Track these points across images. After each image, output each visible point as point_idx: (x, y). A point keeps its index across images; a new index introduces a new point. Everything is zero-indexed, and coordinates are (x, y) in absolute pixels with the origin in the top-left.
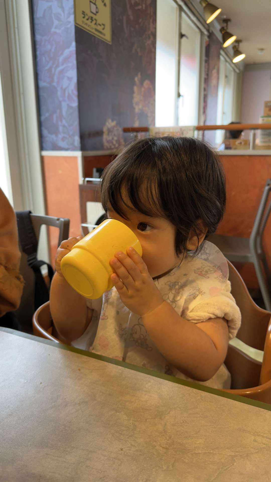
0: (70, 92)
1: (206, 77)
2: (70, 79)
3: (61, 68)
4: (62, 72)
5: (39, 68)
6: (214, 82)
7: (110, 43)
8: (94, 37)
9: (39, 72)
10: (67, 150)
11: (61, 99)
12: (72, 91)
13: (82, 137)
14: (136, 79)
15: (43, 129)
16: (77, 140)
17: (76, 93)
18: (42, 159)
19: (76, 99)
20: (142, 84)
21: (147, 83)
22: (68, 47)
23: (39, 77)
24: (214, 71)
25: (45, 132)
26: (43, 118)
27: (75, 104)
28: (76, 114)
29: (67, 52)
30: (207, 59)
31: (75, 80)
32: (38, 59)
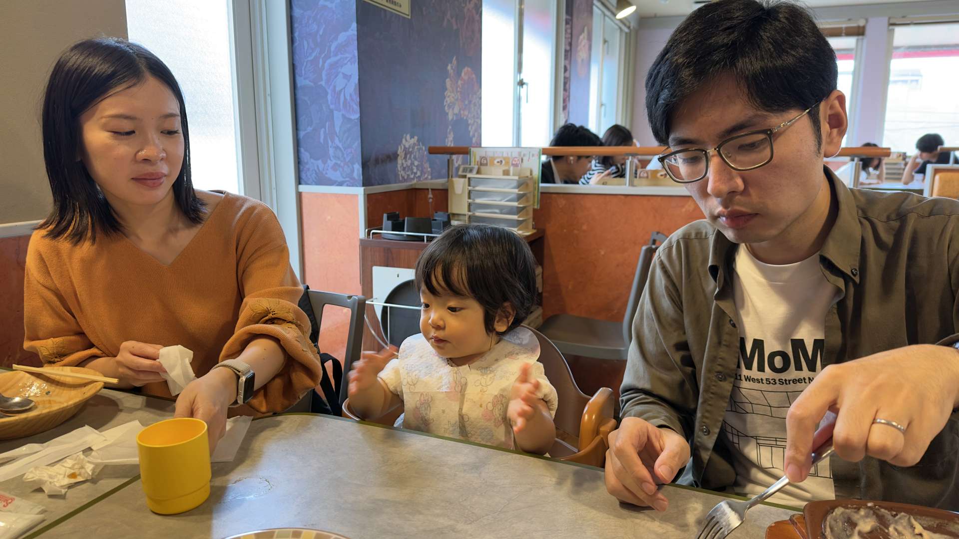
0: (348, 97)
1: (568, 48)
2: (347, 77)
3: (333, 59)
4: (334, 66)
5: (297, 57)
6: (581, 54)
7: (409, 17)
8: (385, 11)
9: (296, 63)
10: (340, 184)
11: (332, 107)
12: (351, 96)
13: (365, 165)
14: (449, 67)
15: (302, 150)
16: (358, 168)
17: (357, 99)
18: (299, 196)
19: (357, 108)
20: (458, 74)
21: (466, 72)
22: (346, 30)
23: (297, 71)
24: (583, 37)
25: (305, 155)
26: (302, 134)
27: (356, 116)
28: (357, 130)
29: (342, 37)
30: (569, 17)
31: (355, 79)
32: (296, 44)
